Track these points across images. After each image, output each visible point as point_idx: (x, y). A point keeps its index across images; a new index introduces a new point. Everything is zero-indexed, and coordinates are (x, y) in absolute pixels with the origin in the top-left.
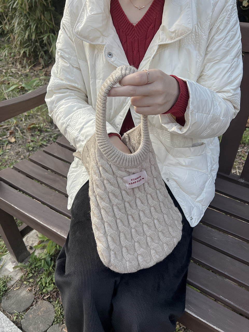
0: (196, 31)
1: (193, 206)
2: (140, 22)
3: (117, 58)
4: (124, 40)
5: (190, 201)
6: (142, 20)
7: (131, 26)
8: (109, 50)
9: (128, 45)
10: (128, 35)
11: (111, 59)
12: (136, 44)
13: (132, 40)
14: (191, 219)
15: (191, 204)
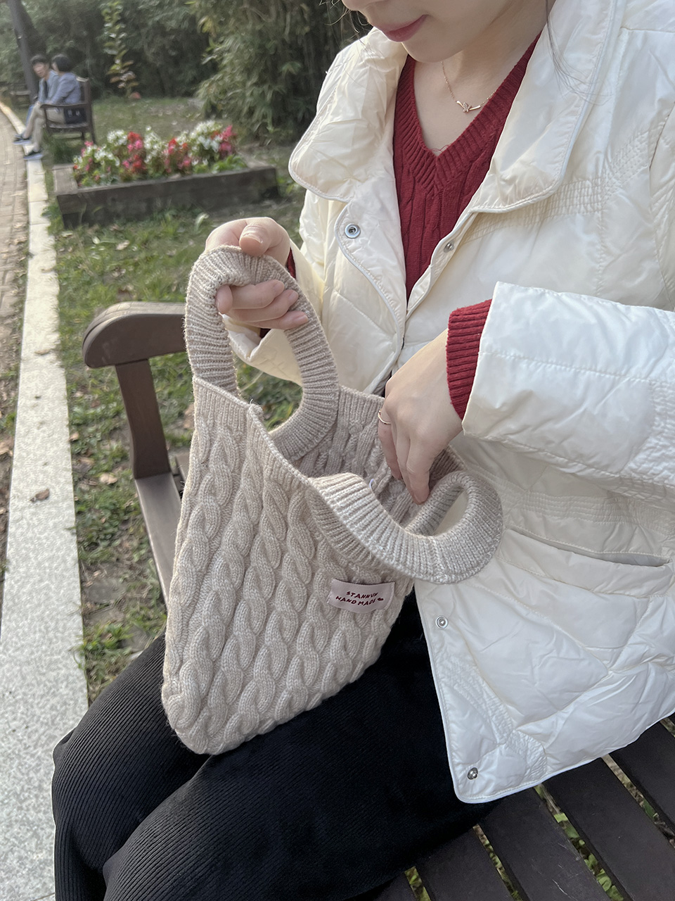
0: (597, 172)
1: (498, 741)
2: (453, 146)
3: (369, 242)
4: (407, 195)
5: (494, 718)
6: (458, 141)
7: (427, 158)
8: (353, 218)
9: (415, 208)
10: (419, 181)
11: (349, 242)
12: (434, 207)
13: (426, 197)
14: (473, 774)
15: (495, 729)
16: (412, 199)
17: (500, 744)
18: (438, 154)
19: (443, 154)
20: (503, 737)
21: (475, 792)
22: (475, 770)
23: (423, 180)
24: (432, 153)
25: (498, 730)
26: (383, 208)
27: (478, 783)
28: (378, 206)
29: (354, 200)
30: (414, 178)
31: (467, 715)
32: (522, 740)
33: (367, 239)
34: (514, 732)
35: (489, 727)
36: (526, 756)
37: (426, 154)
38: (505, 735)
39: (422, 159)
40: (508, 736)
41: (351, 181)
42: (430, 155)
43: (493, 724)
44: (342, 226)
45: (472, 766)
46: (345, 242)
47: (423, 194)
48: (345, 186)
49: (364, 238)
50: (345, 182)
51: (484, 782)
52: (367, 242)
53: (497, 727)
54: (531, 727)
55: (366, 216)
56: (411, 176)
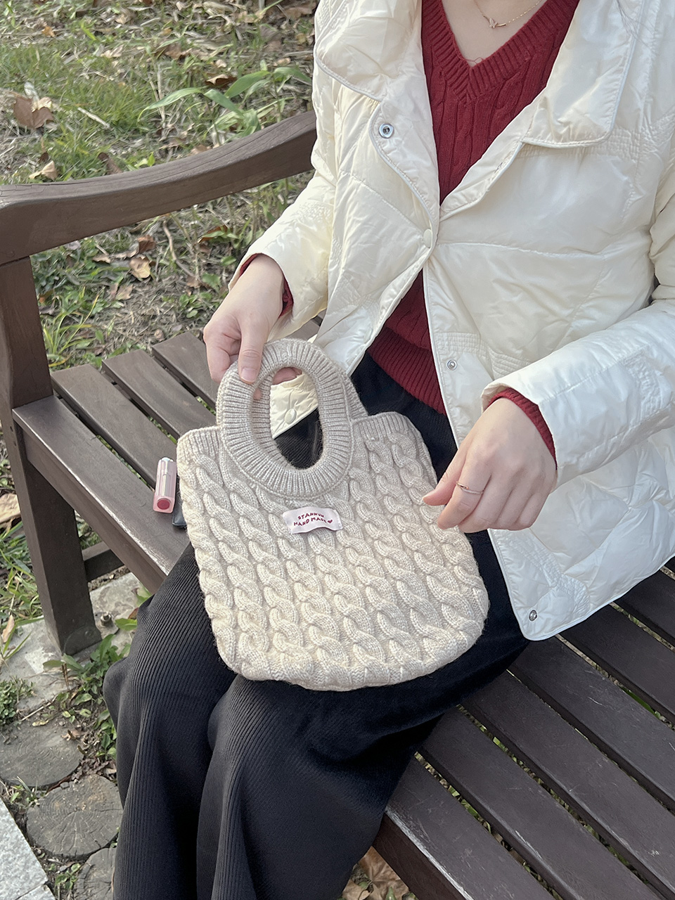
1: (550, 584)
2: (488, 61)
3: (403, 142)
4: (439, 96)
5: (545, 567)
6: (493, 56)
7: (461, 66)
8: (387, 118)
9: (446, 111)
10: (451, 86)
11: (384, 142)
12: (467, 115)
13: (458, 103)
14: (533, 616)
15: (546, 575)
16: (443, 101)
17: (552, 587)
18: (472, 64)
19: (478, 67)
20: (554, 581)
21: (537, 631)
22: (534, 612)
23: (455, 85)
24: (466, 62)
25: (549, 575)
26: (416, 110)
27: (539, 622)
28: (411, 107)
29: (387, 98)
30: (446, 82)
31: (523, 566)
32: (569, 583)
33: (400, 139)
34: (563, 576)
35: (541, 574)
36: (573, 594)
37: (461, 62)
38: (555, 579)
39: (456, 66)
40: (558, 580)
41: (382, 76)
42: (464, 63)
43: (544, 571)
44: (376, 126)
45: (532, 609)
46: (380, 142)
47: (455, 100)
48: (376, 81)
49: (398, 138)
50: (376, 76)
51: (543, 622)
52: (401, 142)
53: (548, 573)
54: (575, 569)
55: (400, 117)
56: (443, 79)
